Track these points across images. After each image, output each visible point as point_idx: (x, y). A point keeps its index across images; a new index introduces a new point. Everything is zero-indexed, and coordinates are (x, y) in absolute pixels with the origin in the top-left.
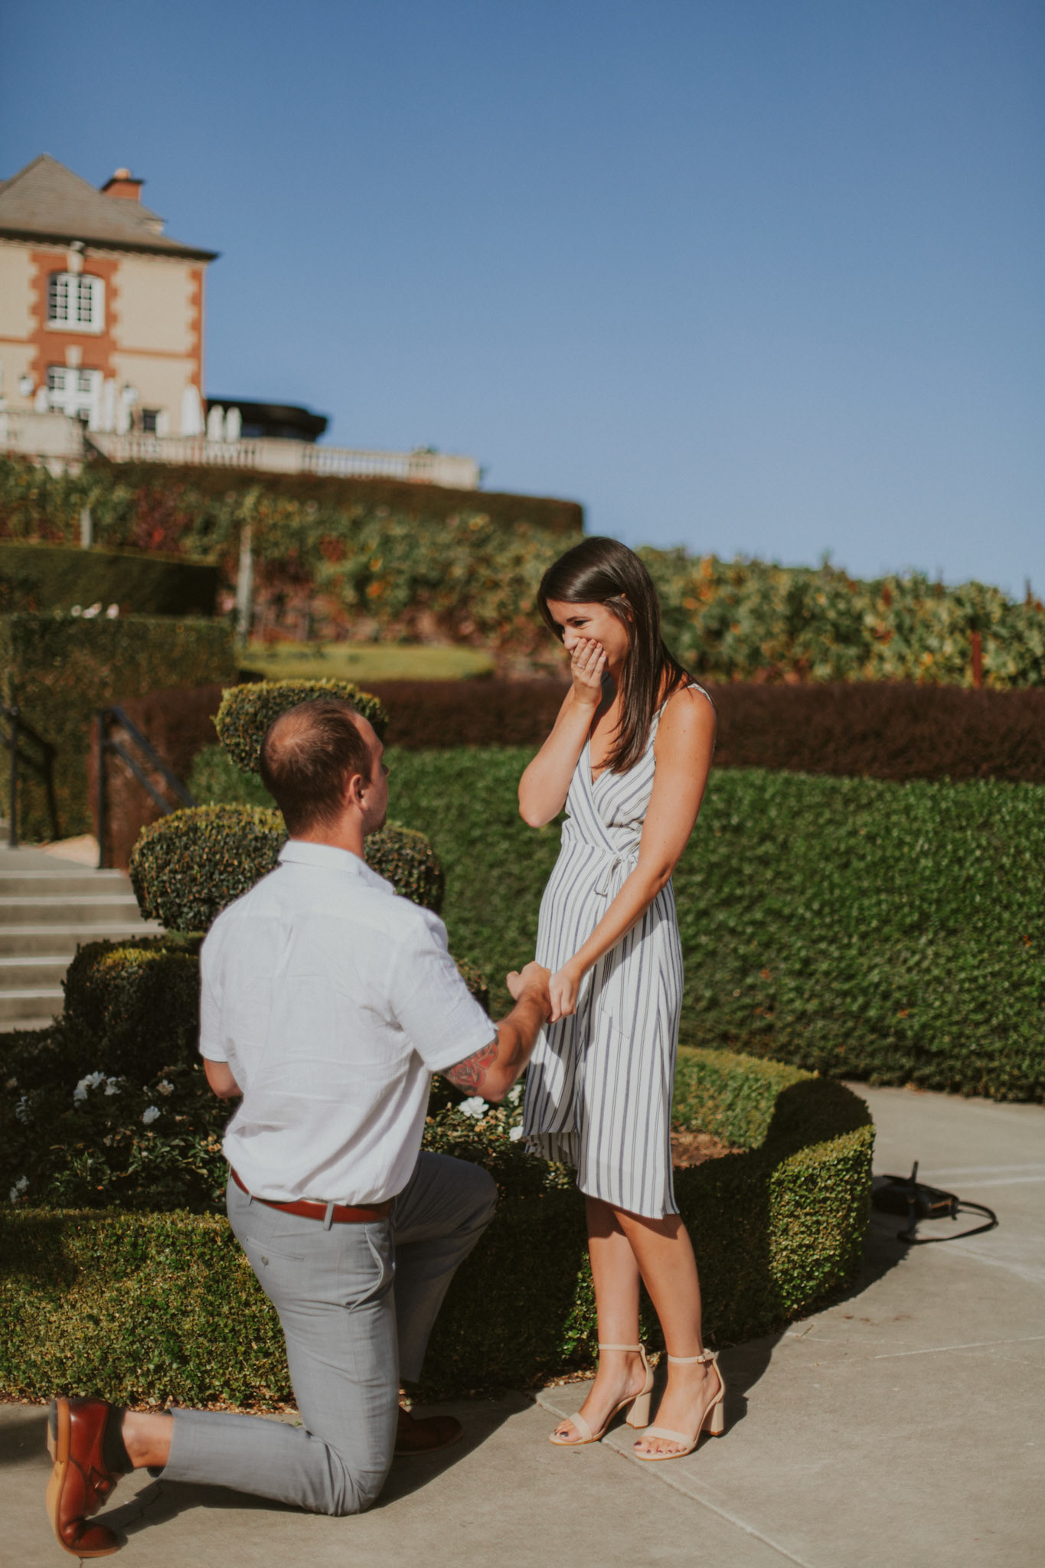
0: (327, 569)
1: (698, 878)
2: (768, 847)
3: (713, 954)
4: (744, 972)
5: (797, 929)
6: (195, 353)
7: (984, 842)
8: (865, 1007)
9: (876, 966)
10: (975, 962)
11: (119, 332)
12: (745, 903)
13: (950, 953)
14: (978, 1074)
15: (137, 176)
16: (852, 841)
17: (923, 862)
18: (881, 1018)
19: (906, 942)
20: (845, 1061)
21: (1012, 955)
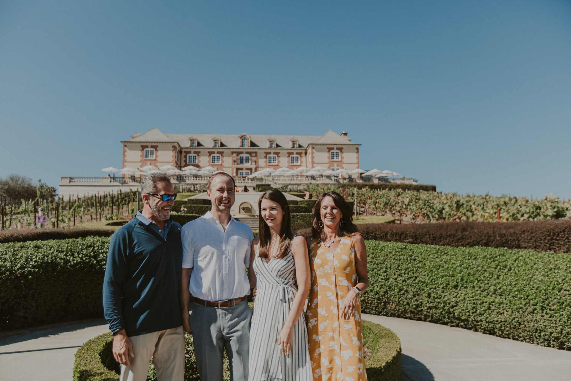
0: (369, 201)
1: (403, 271)
2: (420, 265)
3: (407, 291)
4: (414, 296)
5: (426, 286)
6: (358, 163)
7: (474, 263)
8: (444, 306)
9: (446, 295)
10: (471, 296)
11: (343, 160)
12: (414, 278)
13: (464, 293)
14: (475, 326)
15: (346, 132)
16: (441, 263)
17: (458, 268)
18: (449, 309)
19: (454, 290)
20: (441, 320)
21: (480, 294)
